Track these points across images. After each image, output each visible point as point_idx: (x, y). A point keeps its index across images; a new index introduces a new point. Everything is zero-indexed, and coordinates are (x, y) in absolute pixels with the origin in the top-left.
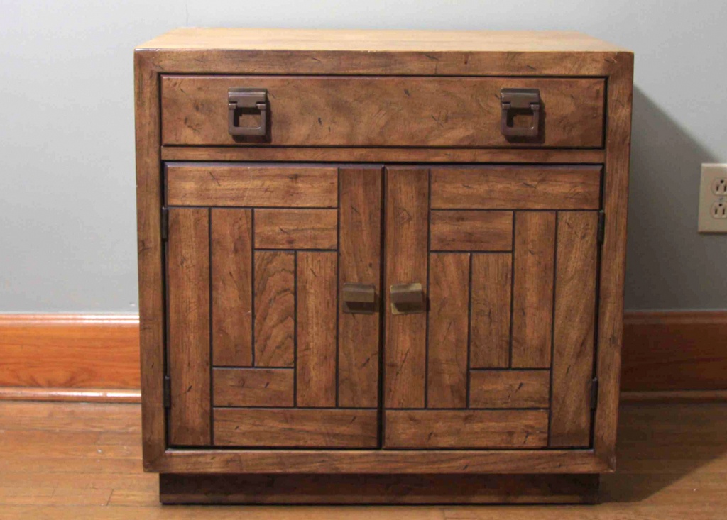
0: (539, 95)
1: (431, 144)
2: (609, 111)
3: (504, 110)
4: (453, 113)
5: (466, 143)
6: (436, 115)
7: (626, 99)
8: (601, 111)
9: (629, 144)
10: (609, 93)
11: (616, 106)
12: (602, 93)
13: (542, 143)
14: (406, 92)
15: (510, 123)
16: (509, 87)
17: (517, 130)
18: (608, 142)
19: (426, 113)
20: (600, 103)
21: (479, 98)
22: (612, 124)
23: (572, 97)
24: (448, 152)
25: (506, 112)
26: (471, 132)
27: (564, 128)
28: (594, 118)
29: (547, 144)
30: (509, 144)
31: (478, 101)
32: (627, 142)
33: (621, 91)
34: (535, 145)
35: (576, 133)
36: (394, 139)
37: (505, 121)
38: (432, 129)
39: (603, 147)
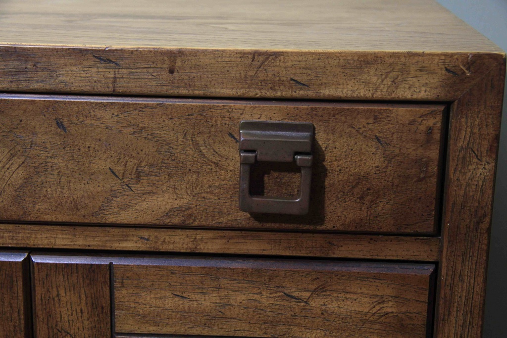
0: (314, 134)
1: (112, 219)
2: (452, 165)
3: (244, 162)
4: (151, 165)
5: (177, 220)
6: (118, 168)
7: (486, 144)
8: (434, 168)
9: (489, 230)
10: (452, 134)
11: (464, 158)
12: (437, 136)
13: (322, 224)
14: (60, 125)
15: (256, 186)
16: (255, 119)
17: (269, 202)
18: (447, 225)
19: (100, 164)
20: (434, 153)
21: (199, 139)
22: (455, 193)
23: (377, 138)
24: (145, 233)
25: (247, 168)
26: (185, 200)
27: (361, 198)
28: (420, 180)
29: (328, 225)
30: (257, 225)
31: (196, 145)
32: (484, 226)
33: (476, 130)
34: (306, 227)
35: (383, 206)
36: (41, 209)
37: (245, 185)
38: (113, 194)
39: (438, 231)
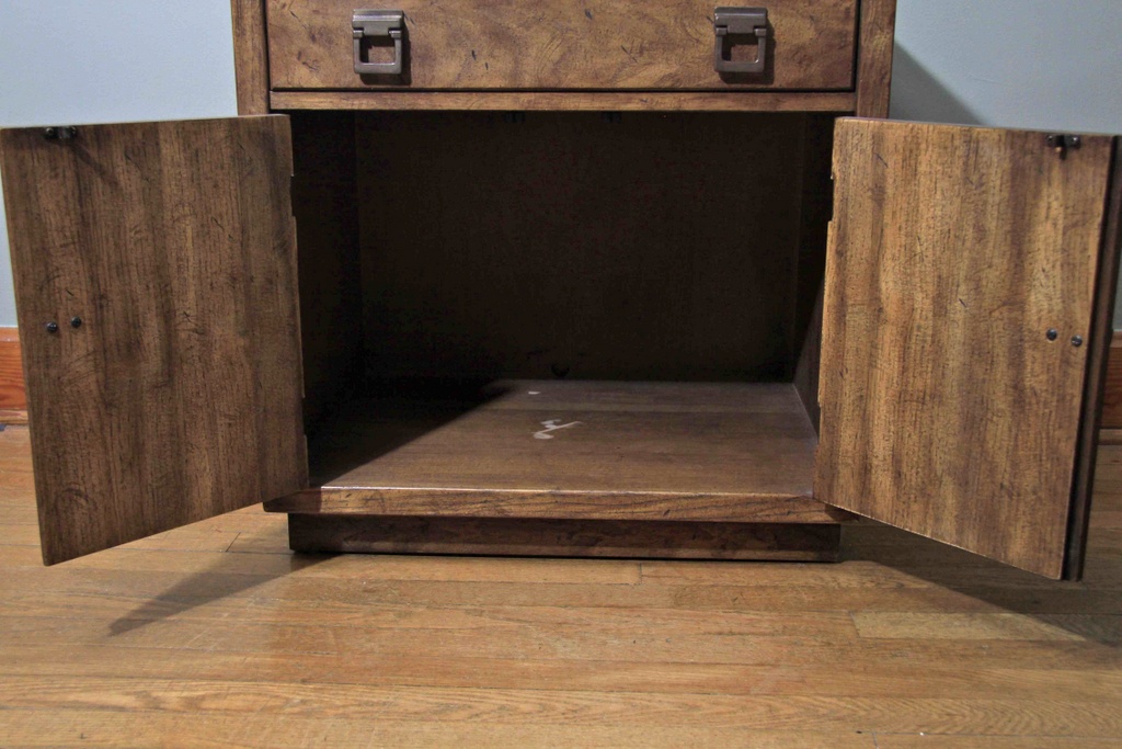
0: (767, 16)
1: (621, 85)
2: (863, 36)
3: (718, 36)
4: (651, 43)
5: (667, 84)
6: (627, 46)
7: (886, 20)
8: (851, 39)
9: (889, 84)
10: (863, 12)
11: (871, 30)
12: (853, 14)
13: (772, 83)
14: (588, 14)
15: (726, 55)
16: (726, 5)
17: (736, 65)
18: (860, 81)
19: (615, 43)
20: (851, 27)
21: (686, 22)
22: (866, 57)
23: (812, 18)
24: (644, 96)
25: (721, 39)
26: (674, 69)
27: (800, 63)
28: (841, 48)
29: (776, 85)
30: (725, 85)
31: (684, 26)
32: (886, 81)
33: (879, 9)
34: (760, 86)
35: (815, 69)
36: (571, 80)
37: (719, 52)
38: (624, 65)
39: (853, 90)
